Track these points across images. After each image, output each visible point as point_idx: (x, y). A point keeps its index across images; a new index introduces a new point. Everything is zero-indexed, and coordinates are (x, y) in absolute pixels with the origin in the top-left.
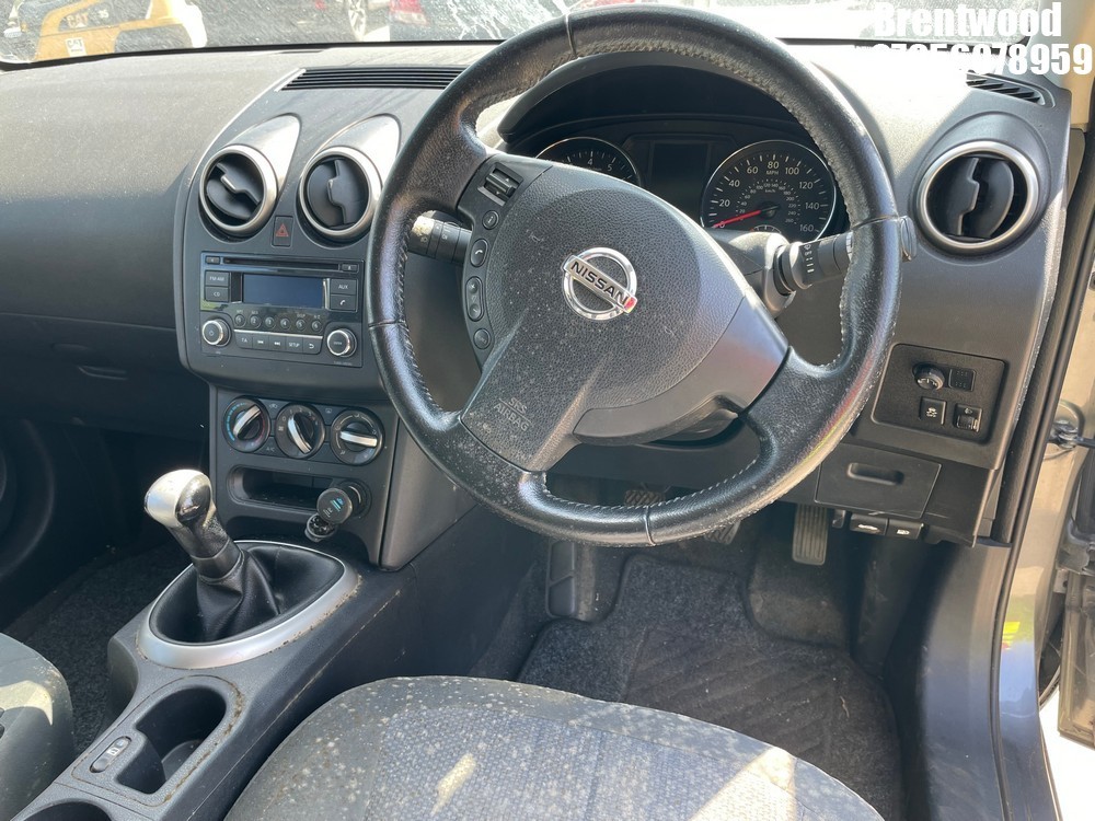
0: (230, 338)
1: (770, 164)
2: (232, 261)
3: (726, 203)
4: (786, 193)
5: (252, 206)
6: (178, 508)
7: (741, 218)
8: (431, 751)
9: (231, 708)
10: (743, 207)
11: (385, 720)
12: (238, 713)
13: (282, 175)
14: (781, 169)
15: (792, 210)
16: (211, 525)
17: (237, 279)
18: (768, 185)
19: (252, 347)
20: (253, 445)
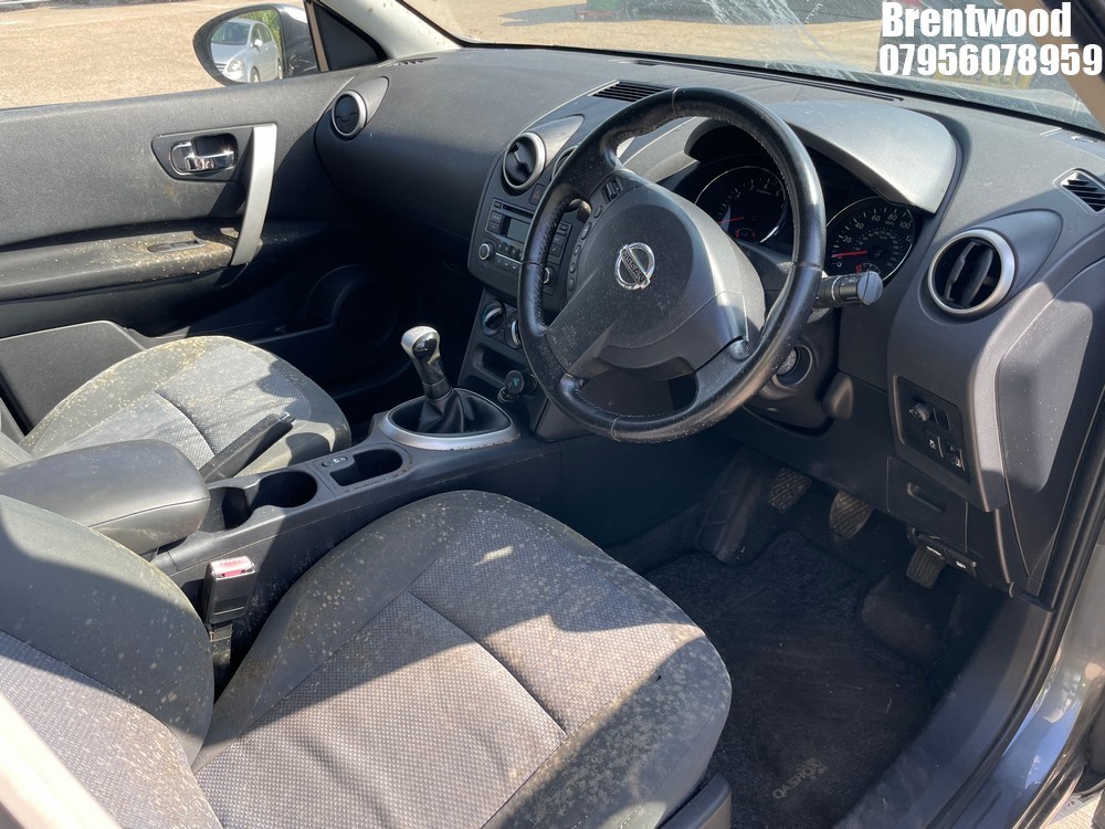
0: (492, 257)
1: (891, 216)
2: (509, 208)
3: (848, 240)
4: (895, 242)
5: (528, 174)
6: (414, 346)
7: (855, 253)
8: (494, 536)
9: (403, 467)
10: (859, 246)
11: (480, 511)
12: (405, 471)
13: (551, 155)
14: (897, 222)
15: (894, 256)
16: (433, 364)
17: (507, 220)
18: (883, 232)
19: (501, 267)
20: (492, 332)
